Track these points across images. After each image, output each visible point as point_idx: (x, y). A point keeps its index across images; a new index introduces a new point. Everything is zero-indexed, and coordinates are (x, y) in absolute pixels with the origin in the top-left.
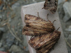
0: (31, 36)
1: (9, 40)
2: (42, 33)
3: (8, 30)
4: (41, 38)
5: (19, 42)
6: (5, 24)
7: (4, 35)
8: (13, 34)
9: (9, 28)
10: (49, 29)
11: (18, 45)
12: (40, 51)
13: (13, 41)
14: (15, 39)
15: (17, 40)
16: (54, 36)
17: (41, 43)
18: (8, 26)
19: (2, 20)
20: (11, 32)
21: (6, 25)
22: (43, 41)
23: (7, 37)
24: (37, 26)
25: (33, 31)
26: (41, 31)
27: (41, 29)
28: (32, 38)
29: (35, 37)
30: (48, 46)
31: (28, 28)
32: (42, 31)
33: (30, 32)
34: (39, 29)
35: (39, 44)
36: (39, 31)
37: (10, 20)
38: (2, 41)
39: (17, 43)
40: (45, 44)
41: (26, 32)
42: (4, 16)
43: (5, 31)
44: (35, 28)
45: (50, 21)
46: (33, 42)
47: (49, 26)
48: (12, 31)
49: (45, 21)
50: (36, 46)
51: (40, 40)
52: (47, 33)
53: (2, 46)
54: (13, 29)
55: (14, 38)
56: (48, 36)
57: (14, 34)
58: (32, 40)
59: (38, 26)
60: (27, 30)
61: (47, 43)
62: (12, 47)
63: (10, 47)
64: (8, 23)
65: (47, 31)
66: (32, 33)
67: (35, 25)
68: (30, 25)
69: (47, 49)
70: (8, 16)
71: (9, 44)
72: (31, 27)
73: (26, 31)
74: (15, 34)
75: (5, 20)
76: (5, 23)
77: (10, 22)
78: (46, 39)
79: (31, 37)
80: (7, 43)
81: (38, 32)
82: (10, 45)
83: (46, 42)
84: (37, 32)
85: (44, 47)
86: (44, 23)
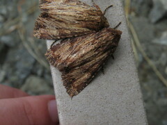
0: (53, 39)
1: (22, 65)
2: (76, 33)
3: (20, 41)
4: (75, 45)
5: (44, 68)
6: (12, 28)
7: (10, 53)
8: (30, 51)
9: (22, 37)
10: (93, 21)
11: (42, 76)
12: (70, 74)
13: (31, 68)
14: (36, 63)
15: (39, 64)
16: (104, 38)
17: (73, 56)
18: (19, 31)
19: (6, 19)
20: (26, 45)
21: (16, 30)
22: (79, 50)
23: (18, 57)
24: (64, 15)
25: (57, 29)
26: (73, 27)
27: (73, 23)
28: (55, 44)
29: (61, 42)
30: (90, 64)
31: (45, 20)
32: (76, 28)
33: (51, 31)
34: (69, 23)
35: (68, 59)
36: (70, 27)
37: (24, 18)
38: (5, 66)
39: (39, 72)
40: (82, 57)
41: (42, 31)
42: (10, 8)
43: (12, 44)
44: (61, 21)
45: (97, 7)
46: (56, 53)
47: (91, 15)
48: (29, 43)
49: (85, 4)
50: (63, 63)
51: (71, 49)
52: (88, 34)
53: (6, 78)
54: (31, 40)
55: (32, 61)
56: (90, 39)
57: (33, 50)
58: (53, 49)
59: (67, 15)
60: (44, 27)
61: (87, 57)
62: (28, 80)
63: (24, 81)
64: (21, 25)
65: (88, 28)
66: (55, 32)
67: (60, 13)
68: (50, 12)
69: (87, 71)
70: (20, 10)
71: (22, 73)
72: (51, 17)
73: (42, 27)
74: (36, 50)
75: (13, 18)
76: (13, 25)
77: (25, 24)
78: (86, 47)
79: (52, 42)
80: (18, 73)
81: (69, 29)
82: (23, 76)
83: (84, 52)
84: (66, 31)
85: (79, 66)
86: (82, 10)
